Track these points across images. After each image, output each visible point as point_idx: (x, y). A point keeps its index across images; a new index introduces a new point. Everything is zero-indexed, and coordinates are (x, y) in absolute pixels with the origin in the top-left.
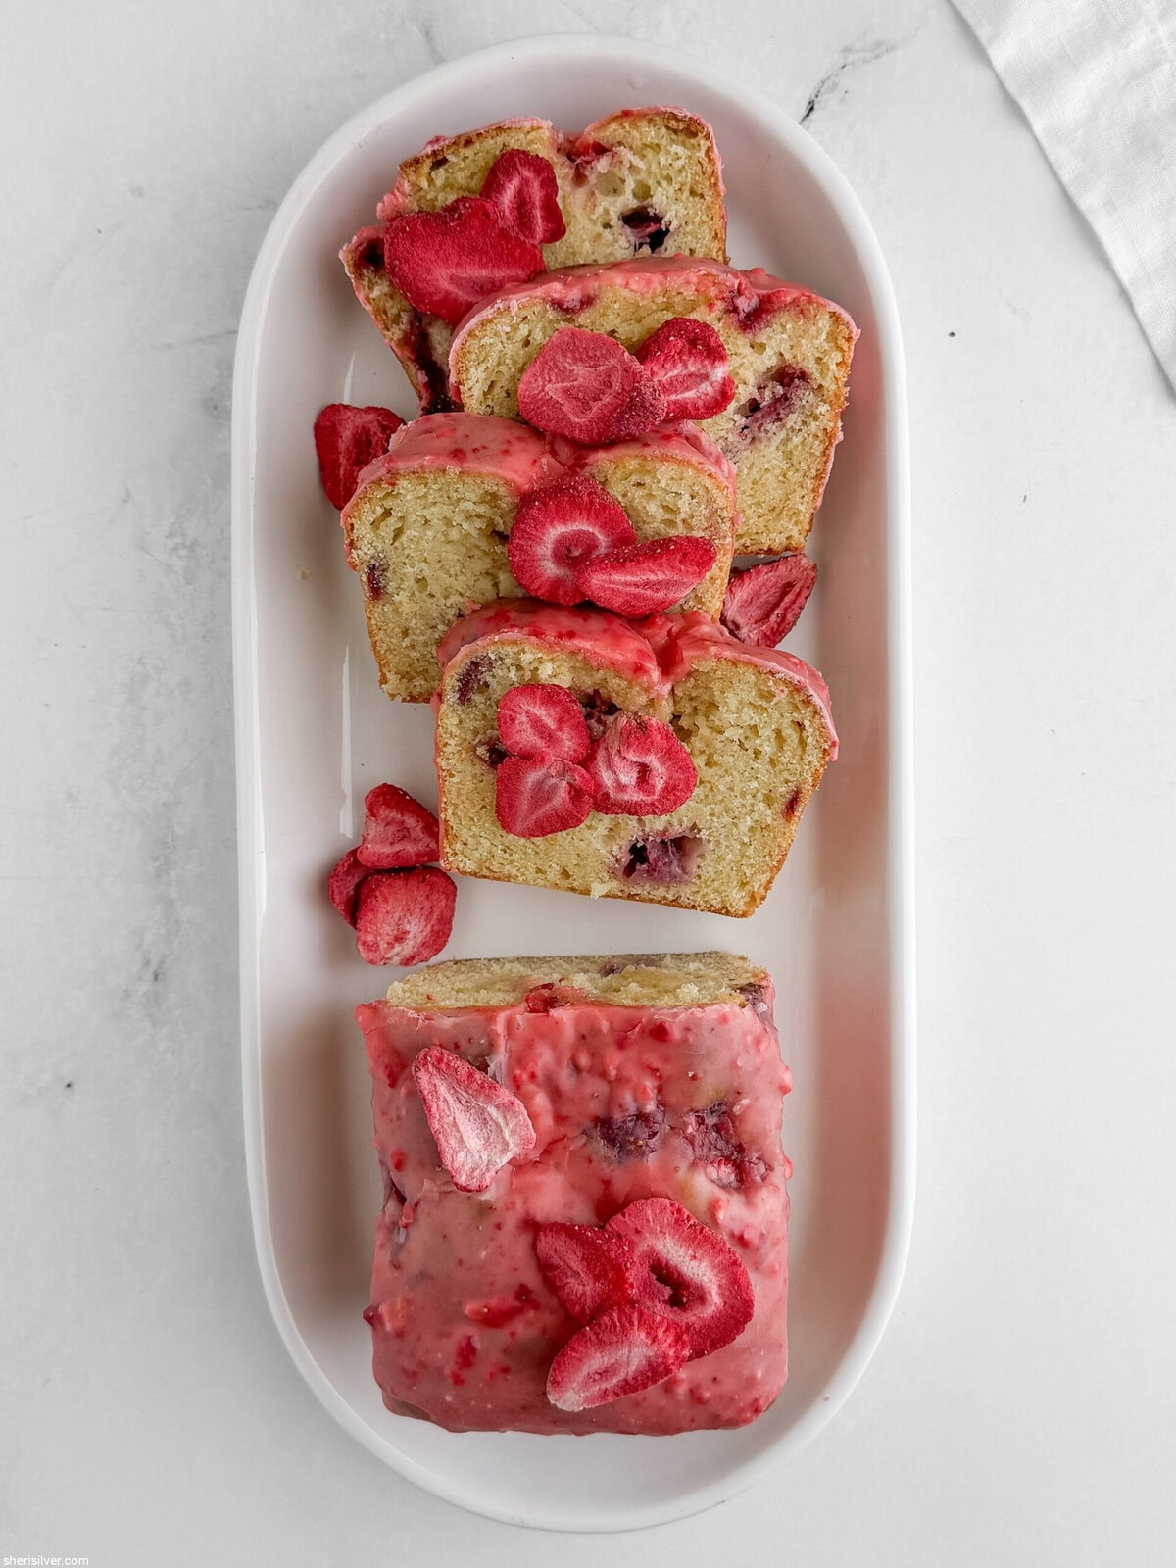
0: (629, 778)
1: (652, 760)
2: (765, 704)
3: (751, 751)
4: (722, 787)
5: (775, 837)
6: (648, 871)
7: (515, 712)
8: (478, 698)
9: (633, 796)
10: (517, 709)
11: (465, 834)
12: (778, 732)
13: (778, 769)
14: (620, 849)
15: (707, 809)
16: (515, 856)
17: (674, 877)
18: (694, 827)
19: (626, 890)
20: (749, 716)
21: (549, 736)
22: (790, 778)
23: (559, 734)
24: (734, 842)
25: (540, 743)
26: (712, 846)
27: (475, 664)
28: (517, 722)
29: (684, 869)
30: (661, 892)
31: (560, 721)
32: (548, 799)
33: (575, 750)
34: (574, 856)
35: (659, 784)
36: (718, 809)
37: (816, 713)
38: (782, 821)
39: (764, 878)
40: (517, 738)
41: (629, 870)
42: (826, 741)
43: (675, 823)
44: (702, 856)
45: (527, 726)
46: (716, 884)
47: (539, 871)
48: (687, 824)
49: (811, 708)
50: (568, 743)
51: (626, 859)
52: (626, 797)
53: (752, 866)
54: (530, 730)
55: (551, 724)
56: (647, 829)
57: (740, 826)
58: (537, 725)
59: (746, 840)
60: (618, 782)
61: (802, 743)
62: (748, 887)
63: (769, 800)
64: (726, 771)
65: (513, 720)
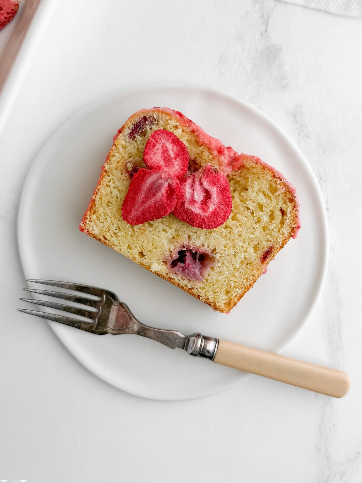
0: (199, 196)
1: (214, 191)
2: (271, 195)
3: (255, 218)
4: (235, 232)
5: (252, 270)
6: (183, 268)
7: (157, 142)
8: (138, 137)
9: (196, 209)
10: (159, 141)
11: (101, 211)
12: (272, 212)
13: (266, 233)
14: (174, 249)
15: (224, 242)
16: (120, 234)
17: (195, 275)
18: (214, 250)
19: (169, 274)
20: (262, 199)
21: (168, 160)
22: (271, 239)
23: (174, 160)
24: (231, 266)
25: (162, 163)
26: (219, 264)
27: (145, 119)
28: (156, 147)
29: (201, 273)
30: (184, 282)
31: (177, 155)
32: (154, 195)
33: (179, 172)
34: (150, 245)
35: (212, 207)
36: (230, 244)
37: (295, 207)
38: (259, 262)
39: (240, 291)
40: (152, 156)
41: (174, 264)
42: (295, 224)
43: (206, 245)
44: (212, 268)
45: (160, 152)
46: (214, 287)
47: (129, 247)
48: (211, 248)
49: (293, 204)
50: (176, 167)
51: (176, 256)
52: (193, 209)
53: (235, 282)
54: (160, 154)
55: (172, 154)
56: (191, 242)
57: (237, 258)
58: (165, 152)
59: (238, 266)
60: (193, 196)
61: (282, 223)
62: (230, 295)
63: (256, 248)
64: (240, 225)
65: (154, 146)
